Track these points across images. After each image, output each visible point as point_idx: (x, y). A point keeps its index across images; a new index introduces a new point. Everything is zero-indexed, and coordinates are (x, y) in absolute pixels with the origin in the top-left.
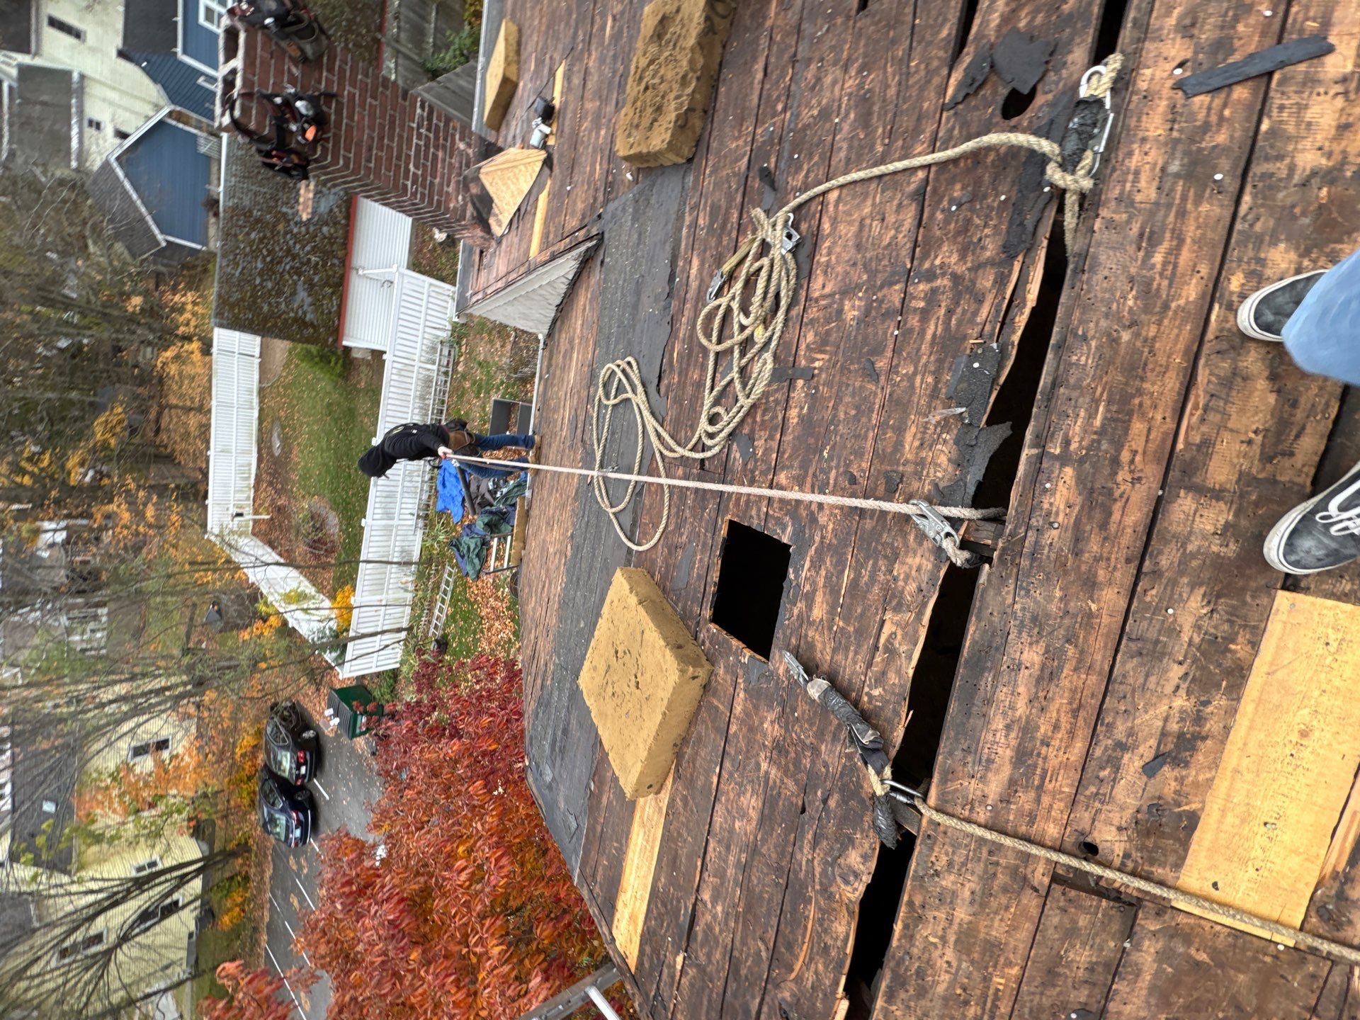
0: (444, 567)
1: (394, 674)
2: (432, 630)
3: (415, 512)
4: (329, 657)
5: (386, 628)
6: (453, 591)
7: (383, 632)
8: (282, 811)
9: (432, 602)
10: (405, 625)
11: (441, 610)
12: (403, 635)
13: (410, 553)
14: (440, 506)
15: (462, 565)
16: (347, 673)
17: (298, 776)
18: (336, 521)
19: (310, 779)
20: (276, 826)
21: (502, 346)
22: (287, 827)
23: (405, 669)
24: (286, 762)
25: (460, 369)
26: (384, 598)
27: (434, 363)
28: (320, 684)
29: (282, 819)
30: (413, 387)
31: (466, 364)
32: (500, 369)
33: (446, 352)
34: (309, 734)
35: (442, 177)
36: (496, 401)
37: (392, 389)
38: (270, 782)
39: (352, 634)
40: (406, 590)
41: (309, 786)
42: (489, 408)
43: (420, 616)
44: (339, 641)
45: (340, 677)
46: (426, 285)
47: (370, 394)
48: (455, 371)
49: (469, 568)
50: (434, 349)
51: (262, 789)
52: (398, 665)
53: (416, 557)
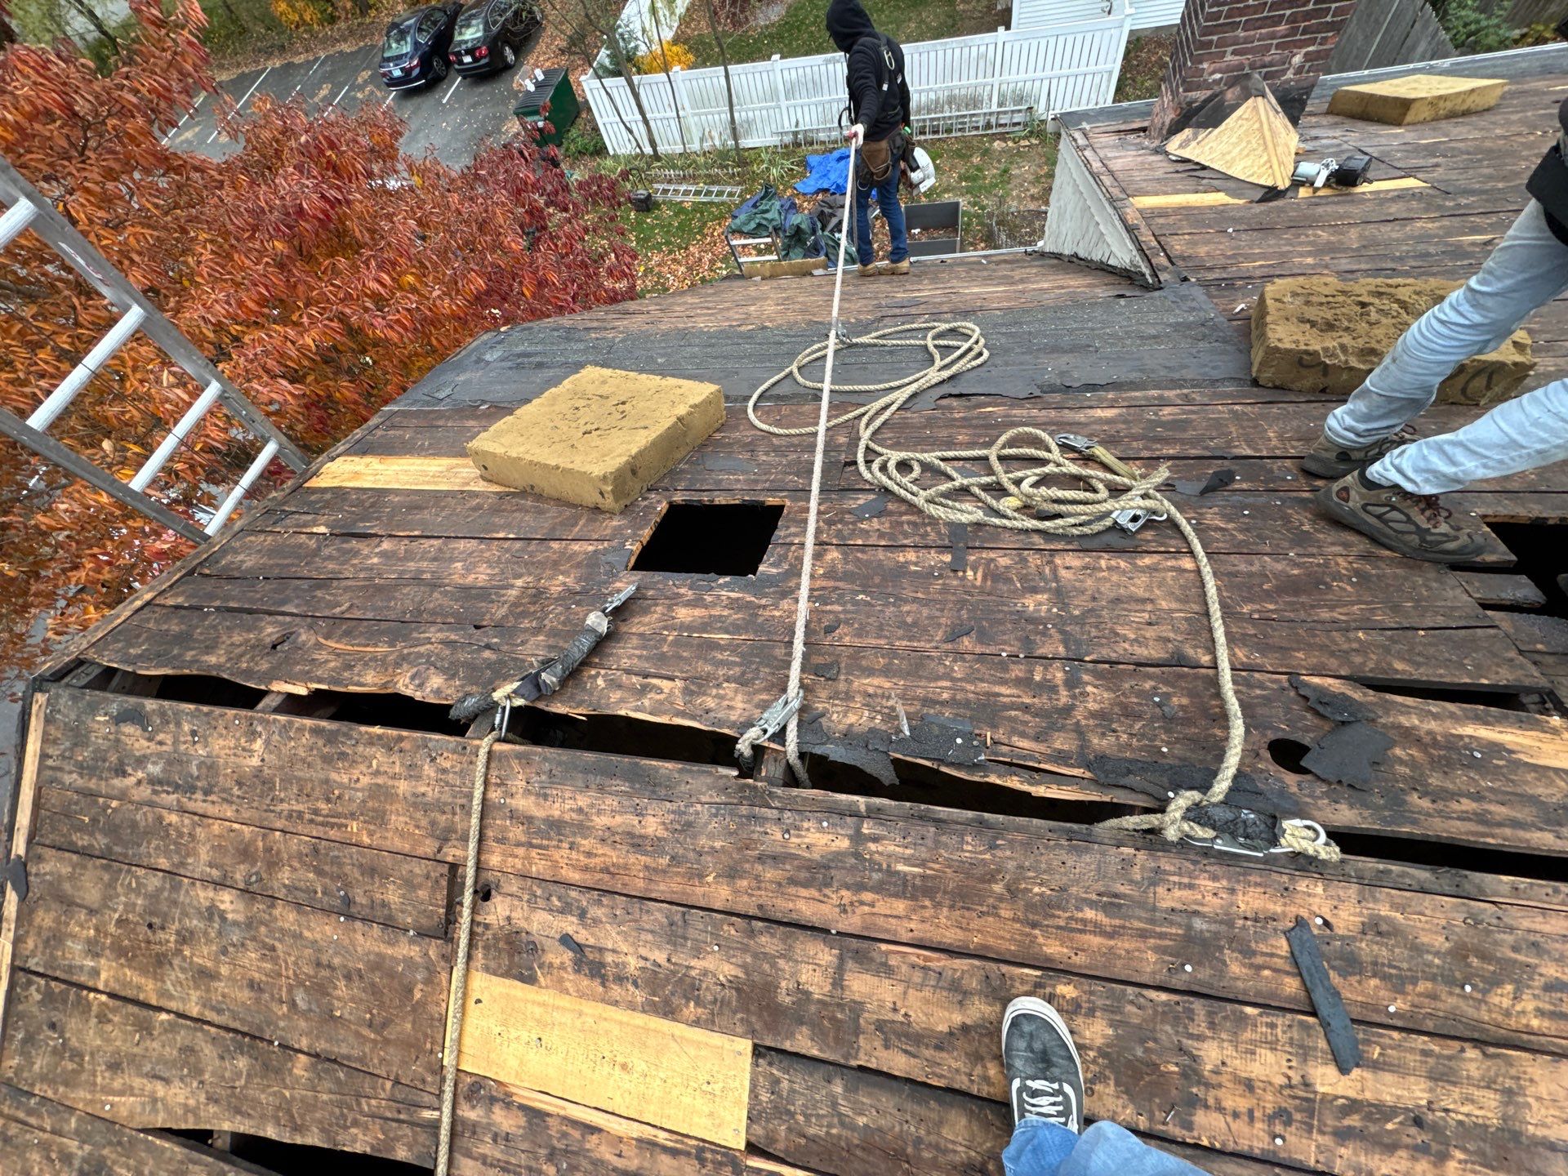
0: (739, 184)
1: (600, 150)
2: (660, 187)
3: (801, 127)
4: (603, 56)
5: (652, 124)
6: (711, 203)
7: (646, 122)
8: (416, 44)
9: (694, 179)
10: (661, 149)
11: (686, 193)
12: (648, 150)
13: (748, 133)
14: (814, 160)
15: (744, 207)
16: (589, 86)
17: (458, 54)
18: (774, 18)
19: (459, 71)
20: (398, 42)
21: (1033, 197)
22: (399, 57)
23: (609, 163)
24: (471, 34)
25: (997, 145)
26: (687, 111)
27: (1000, 105)
28: (572, 53)
29: (407, 48)
30: (964, 82)
31: (1003, 151)
32: (1002, 201)
33: (1017, 118)
34: (510, 56)
35: (1247, 40)
36: (957, 204)
37: (957, 51)
38: (444, 19)
39: (636, 79)
40: (702, 140)
41: (452, 73)
42: (948, 198)
43: (674, 167)
44: (625, 65)
45: (583, 78)
46: (1109, 66)
47: (950, 22)
48: (994, 137)
49: (743, 217)
50: (1020, 99)
51: (434, 9)
52: (611, 152)
53: (747, 142)
